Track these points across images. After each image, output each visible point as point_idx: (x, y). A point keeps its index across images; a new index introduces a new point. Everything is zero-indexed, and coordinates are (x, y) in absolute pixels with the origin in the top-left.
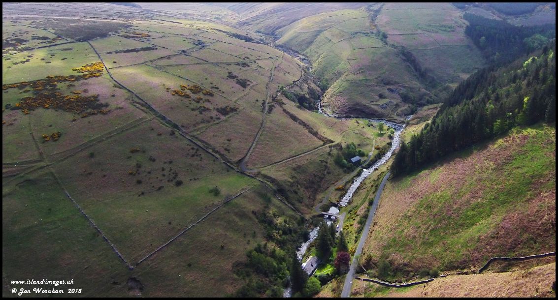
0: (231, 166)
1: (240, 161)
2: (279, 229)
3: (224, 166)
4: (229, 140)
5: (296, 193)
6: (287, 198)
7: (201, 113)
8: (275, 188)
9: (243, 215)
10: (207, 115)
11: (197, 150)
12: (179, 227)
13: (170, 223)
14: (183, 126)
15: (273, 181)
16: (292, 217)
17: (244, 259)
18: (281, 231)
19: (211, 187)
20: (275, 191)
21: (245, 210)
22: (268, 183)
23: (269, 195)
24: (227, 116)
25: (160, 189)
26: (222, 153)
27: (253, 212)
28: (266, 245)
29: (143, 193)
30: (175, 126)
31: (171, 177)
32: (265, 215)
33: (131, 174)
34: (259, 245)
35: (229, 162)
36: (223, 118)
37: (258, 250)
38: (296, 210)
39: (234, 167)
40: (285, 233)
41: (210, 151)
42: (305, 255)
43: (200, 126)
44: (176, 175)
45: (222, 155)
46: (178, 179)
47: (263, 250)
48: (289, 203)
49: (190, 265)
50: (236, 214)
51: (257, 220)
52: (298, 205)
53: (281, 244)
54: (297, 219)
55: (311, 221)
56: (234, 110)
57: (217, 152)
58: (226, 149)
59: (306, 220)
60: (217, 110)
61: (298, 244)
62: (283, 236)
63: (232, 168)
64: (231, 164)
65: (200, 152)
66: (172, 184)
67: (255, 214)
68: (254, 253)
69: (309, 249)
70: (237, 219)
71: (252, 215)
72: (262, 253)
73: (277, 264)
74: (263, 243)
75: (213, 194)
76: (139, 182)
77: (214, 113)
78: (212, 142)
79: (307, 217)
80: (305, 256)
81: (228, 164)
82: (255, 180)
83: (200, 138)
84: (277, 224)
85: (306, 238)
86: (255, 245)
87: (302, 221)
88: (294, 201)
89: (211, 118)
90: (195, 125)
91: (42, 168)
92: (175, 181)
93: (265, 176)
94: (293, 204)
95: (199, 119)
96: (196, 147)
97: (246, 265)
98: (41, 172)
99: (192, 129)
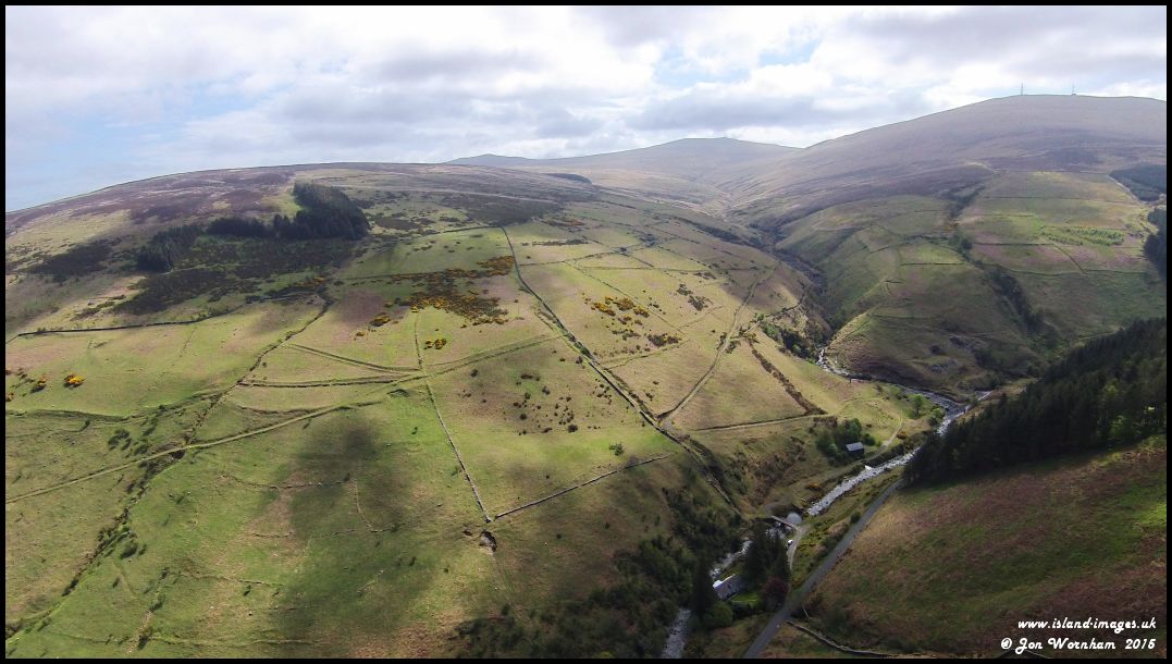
0: (651, 419)
1: (665, 415)
2: (695, 523)
3: (640, 417)
4: (655, 383)
5: (738, 478)
6: (722, 482)
7: (625, 339)
8: (705, 463)
9: (647, 490)
10: (632, 342)
11: (608, 388)
12: (557, 484)
13: (548, 477)
14: (595, 354)
15: (705, 452)
16: (721, 510)
17: (634, 550)
18: (698, 528)
19: (614, 443)
20: (705, 468)
21: (652, 483)
22: (697, 453)
23: (694, 471)
24: (661, 348)
25: (546, 431)
26: (641, 399)
27: (663, 489)
28: (670, 540)
29: (525, 433)
30: (586, 352)
31: (565, 419)
32: (680, 498)
33: (516, 405)
34: (660, 537)
35: (648, 413)
36: (655, 349)
37: (657, 543)
38: (732, 502)
39: (654, 422)
40: (704, 530)
41: (625, 393)
42: (725, 570)
43: (619, 357)
44: (572, 418)
45: (640, 402)
46: (572, 423)
47: (664, 545)
48: (724, 490)
49: (559, 537)
50: (639, 486)
51: (666, 503)
52: (736, 495)
53: (695, 545)
54: (729, 515)
55: (751, 524)
56: (673, 340)
57: (634, 396)
58: (648, 395)
59: (743, 521)
60: (650, 338)
61: (721, 553)
62: (701, 535)
63: (651, 423)
64: (651, 416)
65: (611, 392)
66: (564, 427)
67: (667, 493)
68: (650, 546)
69: (734, 564)
70: (639, 494)
71: (660, 494)
72: (660, 548)
73: (680, 572)
74: (666, 536)
75: (613, 452)
76: (523, 417)
77: (644, 342)
78: (630, 382)
79: (747, 517)
80: (725, 573)
81: (647, 416)
82: (677, 445)
83: (615, 372)
84: (695, 515)
85: (736, 547)
86: (655, 536)
87: (737, 521)
88: (731, 489)
89: (638, 348)
90: (612, 355)
91: (417, 378)
92: (568, 424)
93: (695, 443)
94: (728, 493)
95: (620, 347)
96: (606, 385)
97: (634, 559)
98: (416, 383)
99: (607, 358)
